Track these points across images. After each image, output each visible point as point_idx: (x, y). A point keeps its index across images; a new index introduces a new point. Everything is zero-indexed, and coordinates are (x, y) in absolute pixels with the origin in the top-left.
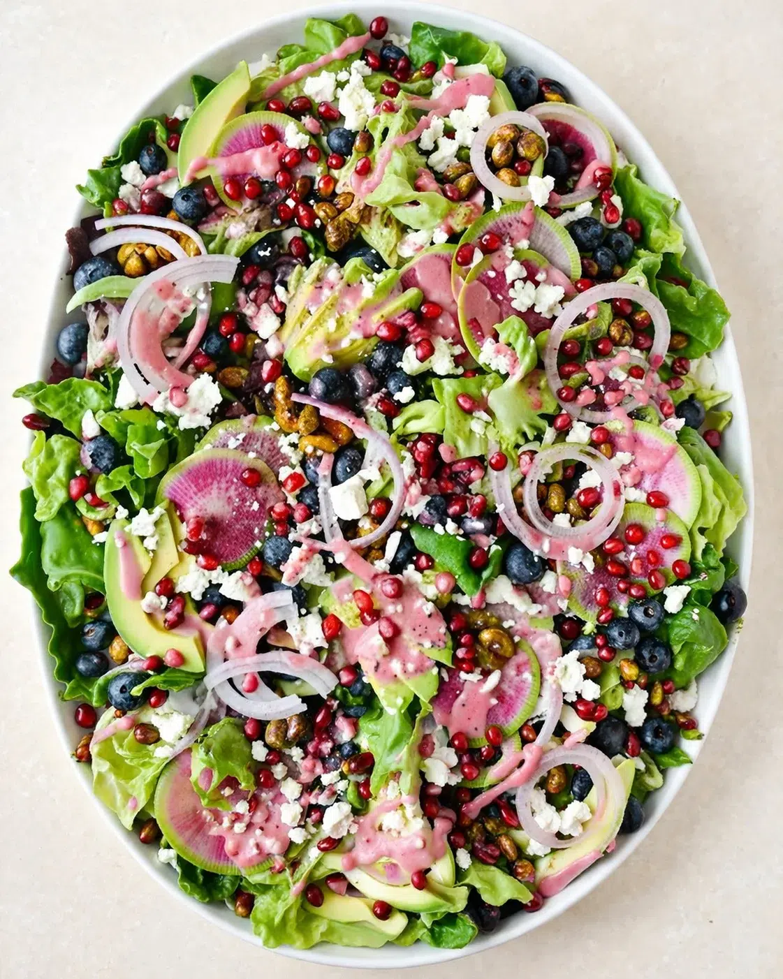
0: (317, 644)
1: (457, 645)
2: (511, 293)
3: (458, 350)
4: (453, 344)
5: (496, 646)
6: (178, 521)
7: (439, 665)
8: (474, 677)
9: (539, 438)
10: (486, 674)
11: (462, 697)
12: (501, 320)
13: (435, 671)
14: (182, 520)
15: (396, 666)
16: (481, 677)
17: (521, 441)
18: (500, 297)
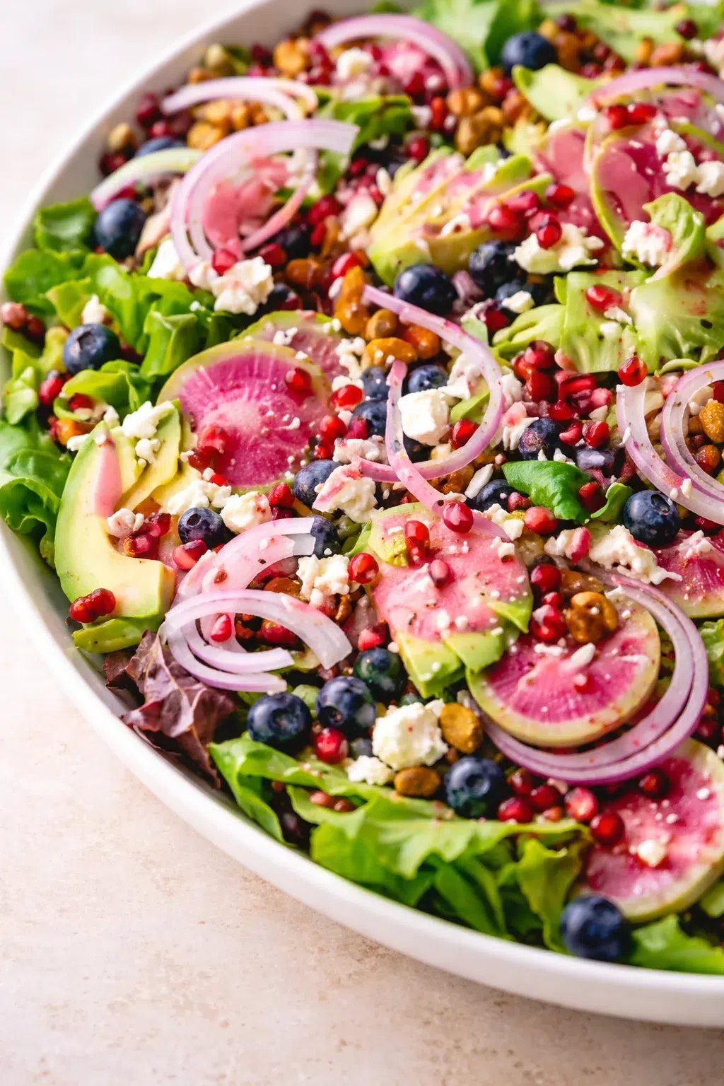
0: (335, 588)
1: (537, 604)
2: (665, 167)
3: (595, 242)
4: (588, 235)
5: (594, 611)
6: (188, 428)
7: (508, 625)
8: (556, 651)
9: (696, 352)
10: (574, 646)
11: (533, 674)
12: (651, 197)
13: (498, 631)
14: (194, 429)
15: (441, 619)
16: (566, 651)
17: (668, 353)
18: (649, 171)
